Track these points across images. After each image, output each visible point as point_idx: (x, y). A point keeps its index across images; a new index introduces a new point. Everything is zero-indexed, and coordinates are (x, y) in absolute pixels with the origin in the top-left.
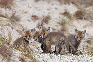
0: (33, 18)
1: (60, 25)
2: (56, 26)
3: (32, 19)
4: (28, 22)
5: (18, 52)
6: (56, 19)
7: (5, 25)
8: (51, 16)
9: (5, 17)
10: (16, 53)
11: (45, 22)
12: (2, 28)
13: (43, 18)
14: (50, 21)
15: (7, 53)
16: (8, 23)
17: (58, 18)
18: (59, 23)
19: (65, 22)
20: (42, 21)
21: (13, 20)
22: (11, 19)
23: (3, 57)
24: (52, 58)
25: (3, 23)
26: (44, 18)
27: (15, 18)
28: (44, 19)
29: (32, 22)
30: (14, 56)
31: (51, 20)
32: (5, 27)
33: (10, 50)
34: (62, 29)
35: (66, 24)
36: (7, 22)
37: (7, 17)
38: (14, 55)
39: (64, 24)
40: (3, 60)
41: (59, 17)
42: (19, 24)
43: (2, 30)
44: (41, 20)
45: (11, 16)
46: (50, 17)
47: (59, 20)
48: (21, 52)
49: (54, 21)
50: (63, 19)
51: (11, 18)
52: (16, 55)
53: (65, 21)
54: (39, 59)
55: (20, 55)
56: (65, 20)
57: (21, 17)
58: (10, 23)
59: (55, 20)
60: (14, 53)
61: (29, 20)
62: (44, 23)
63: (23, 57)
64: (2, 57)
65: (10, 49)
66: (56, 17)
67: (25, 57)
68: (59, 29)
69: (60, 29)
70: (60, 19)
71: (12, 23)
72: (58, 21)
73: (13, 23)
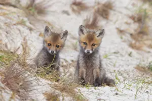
0: (75, 8)
1: (135, 22)
2: (127, 23)
3: (73, 10)
4: (65, 15)
5: (44, 81)
6: (126, 8)
7: (14, 23)
8: (114, 2)
9: (15, 6)
10: (39, 85)
11: (102, 16)
12: (8, 29)
13: (96, 7)
14: (112, 12)
15: (21, 84)
16: (21, 18)
17: (130, 7)
18: (133, 18)
19: (146, 16)
20: (95, 14)
21: (31, 12)
22: (27, 11)
23: (12, 92)
24: (117, 94)
25: (11, 19)
26: (100, 6)
27: (36, 8)
28: (98, 9)
29: (73, 15)
30: (35, 91)
31: (114, 10)
32: (15, 27)
33: (26, 77)
34: (139, 30)
35: (147, 20)
36: (19, 16)
37: (18, 6)
38: (35, 88)
39: (143, 20)
40: (12, 98)
41: (133, 5)
42: (44, 20)
43: (8, 35)
44: (93, 11)
45: (27, 3)
46: (113, 5)
47: (133, 11)
48: (50, 82)
49: (121, 13)
50: (140, 9)
51: (27, 8)
52: (38, 87)
53: (146, 13)
54: (89, 96)
55: (48, 89)
56: (145, 10)
57: (50, 6)
58: (26, 19)
59: (125, 11)
60: (34, 83)
61: (66, 12)
62: (100, 18)
63: (54, 93)
64: (9, 92)
65: (26, 75)
66: (125, 5)
67: (58, 92)
68: (132, 31)
69: (135, 31)
70: (135, 8)
71: (29, 20)
72: (130, 14)
73: (32, 18)
